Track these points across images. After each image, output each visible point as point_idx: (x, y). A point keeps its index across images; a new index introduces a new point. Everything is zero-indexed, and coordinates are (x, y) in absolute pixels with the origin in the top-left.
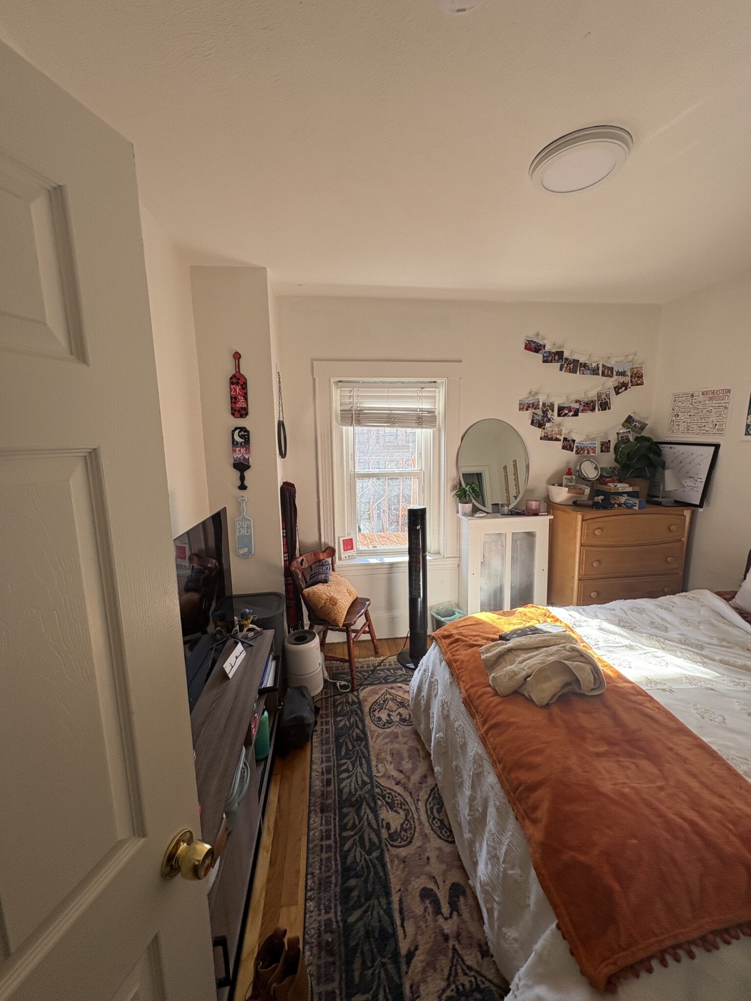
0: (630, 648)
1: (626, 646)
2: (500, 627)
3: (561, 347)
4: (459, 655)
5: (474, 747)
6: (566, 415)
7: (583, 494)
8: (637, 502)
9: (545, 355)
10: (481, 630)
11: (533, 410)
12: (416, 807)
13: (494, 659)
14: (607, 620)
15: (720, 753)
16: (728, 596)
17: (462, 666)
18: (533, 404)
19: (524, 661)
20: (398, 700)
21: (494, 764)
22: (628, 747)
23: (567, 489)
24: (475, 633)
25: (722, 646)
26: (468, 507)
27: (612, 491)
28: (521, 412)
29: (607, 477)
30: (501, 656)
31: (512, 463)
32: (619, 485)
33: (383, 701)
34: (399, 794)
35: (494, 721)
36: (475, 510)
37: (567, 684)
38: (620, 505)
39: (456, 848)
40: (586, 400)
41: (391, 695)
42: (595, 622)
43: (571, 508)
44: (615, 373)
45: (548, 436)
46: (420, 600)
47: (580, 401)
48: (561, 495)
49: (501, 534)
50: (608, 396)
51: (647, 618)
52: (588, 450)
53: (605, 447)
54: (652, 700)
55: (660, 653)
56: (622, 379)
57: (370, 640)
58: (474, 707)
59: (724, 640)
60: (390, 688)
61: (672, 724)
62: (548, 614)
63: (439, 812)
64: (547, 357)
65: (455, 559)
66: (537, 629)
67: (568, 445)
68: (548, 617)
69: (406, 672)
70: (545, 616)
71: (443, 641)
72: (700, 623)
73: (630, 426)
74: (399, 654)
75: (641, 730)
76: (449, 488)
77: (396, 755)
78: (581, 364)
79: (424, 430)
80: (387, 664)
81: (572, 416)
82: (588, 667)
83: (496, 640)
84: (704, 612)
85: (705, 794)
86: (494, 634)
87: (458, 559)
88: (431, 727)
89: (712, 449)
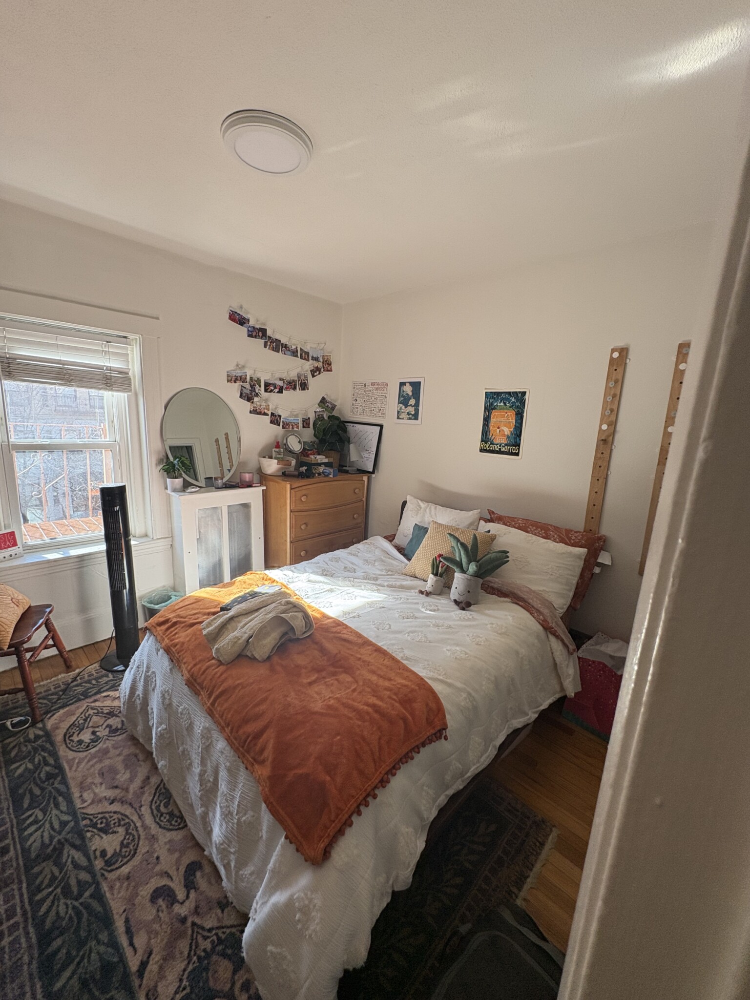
0: (331, 591)
1: (328, 591)
2: (221, 599)
3: (264, 324)
4: (178, 638)
5: (201, 722)
6: (271, 391)
7: (290, 465)
8: (332, 471)
9: (249, 329)
10: (201, 607)
11: (241, 383)
12: (138, 814)
13: (217, 630)
14: (314, 572)
15: (388, 650)
16: (390, 538)
17: (182, 649)
18: (241, 377)
19: (246, 624)
20: (105, 712)
21: (222, 730)
22: (332, 669)
23: (276, 461)
24: (195, 612)
25: (388, 575)
26: (178, 482)
27: (313, 462)
28: (229, 384)
29: (308, 450)
30: (223, 627)
31: (224, 436)
32: (318, 457)
33: (84, 720)
34: (115, 812)
35: (220, 690)
36: (186, 485)
37: (285, 634)
38: (319, 474)
39: (189, 830)
40: (288, 379)
41: (95, 709)
42: (304, 576)
43: (281, 478)
44: (310, 358)
45: (256, 410)
46: (125, 592)
47: (283, 379)
48: (272, 466)
49: (216, 508)
50: (306, 377)
51: (343, 565)
52: (292, 425)
53: (306, 423)
54: (347, 627)
55: (352, 589)
56: (316, 364)
57: (56, 655)
58: (198, 684)
59: (389, 571)
60: (92, 702)
61: (360, 641)
62: (265, 577)
63: (166, 806)
64: (251, 332)
65: (167, 539)
66: (256, 593)
67: (275, 419)
68: (266, 580)
69: (114, 677)
70: (263, 579)
71: (159, 629)
72: (375, 561)
73: (323, 405)
74: (102, 660)
75: (340, 652)
76: (154, 461)
77: (109, 774)
78: (282, 344)
79: (115, 393)
80: (86, 676)
81: (278, 392)
82: (300, 615)
83: (218, 612)
84: (377, 552)
85: (381, 682)
86: (216, 607)
87: (171, 539)
88: (151, 724)
89: (379, 428)
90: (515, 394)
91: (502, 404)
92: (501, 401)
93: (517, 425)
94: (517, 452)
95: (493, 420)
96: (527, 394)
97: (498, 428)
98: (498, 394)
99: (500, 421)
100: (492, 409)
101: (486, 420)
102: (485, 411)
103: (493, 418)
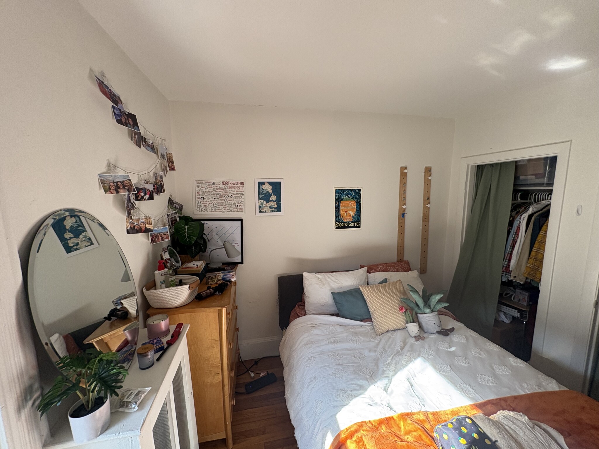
73: (171, 207)
89: (239, 222)
90: (354, 190)
91: (347, 197)
92: (346, 195)
93: (358, 209)
94: (359, 225)
95: (342, 207)
96: (362, 190)
97: (346, 212)
98: (344, 191)
99: (346, 208)
100: (341, 200)
101: (338, 208)
102: (336, 202)
103: (342, 206)
